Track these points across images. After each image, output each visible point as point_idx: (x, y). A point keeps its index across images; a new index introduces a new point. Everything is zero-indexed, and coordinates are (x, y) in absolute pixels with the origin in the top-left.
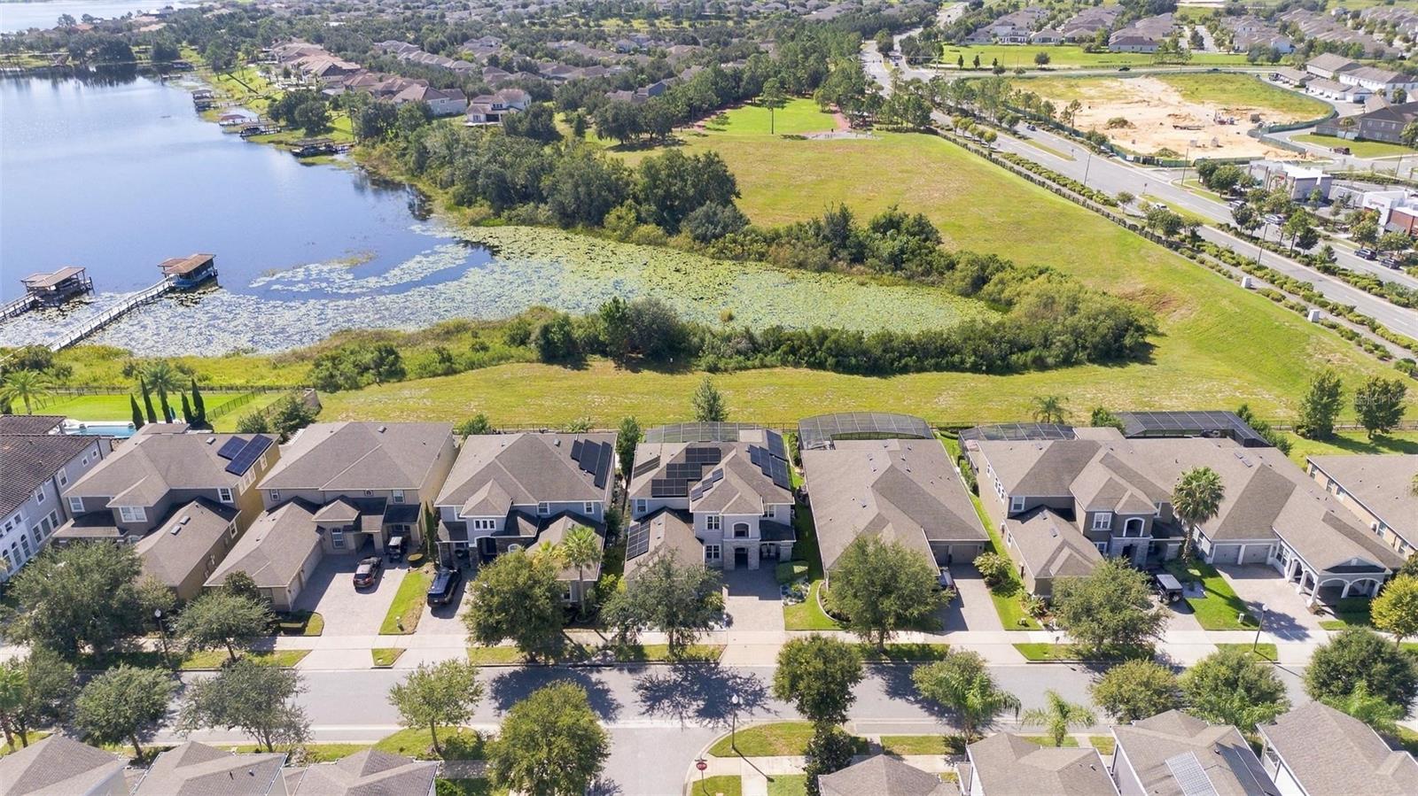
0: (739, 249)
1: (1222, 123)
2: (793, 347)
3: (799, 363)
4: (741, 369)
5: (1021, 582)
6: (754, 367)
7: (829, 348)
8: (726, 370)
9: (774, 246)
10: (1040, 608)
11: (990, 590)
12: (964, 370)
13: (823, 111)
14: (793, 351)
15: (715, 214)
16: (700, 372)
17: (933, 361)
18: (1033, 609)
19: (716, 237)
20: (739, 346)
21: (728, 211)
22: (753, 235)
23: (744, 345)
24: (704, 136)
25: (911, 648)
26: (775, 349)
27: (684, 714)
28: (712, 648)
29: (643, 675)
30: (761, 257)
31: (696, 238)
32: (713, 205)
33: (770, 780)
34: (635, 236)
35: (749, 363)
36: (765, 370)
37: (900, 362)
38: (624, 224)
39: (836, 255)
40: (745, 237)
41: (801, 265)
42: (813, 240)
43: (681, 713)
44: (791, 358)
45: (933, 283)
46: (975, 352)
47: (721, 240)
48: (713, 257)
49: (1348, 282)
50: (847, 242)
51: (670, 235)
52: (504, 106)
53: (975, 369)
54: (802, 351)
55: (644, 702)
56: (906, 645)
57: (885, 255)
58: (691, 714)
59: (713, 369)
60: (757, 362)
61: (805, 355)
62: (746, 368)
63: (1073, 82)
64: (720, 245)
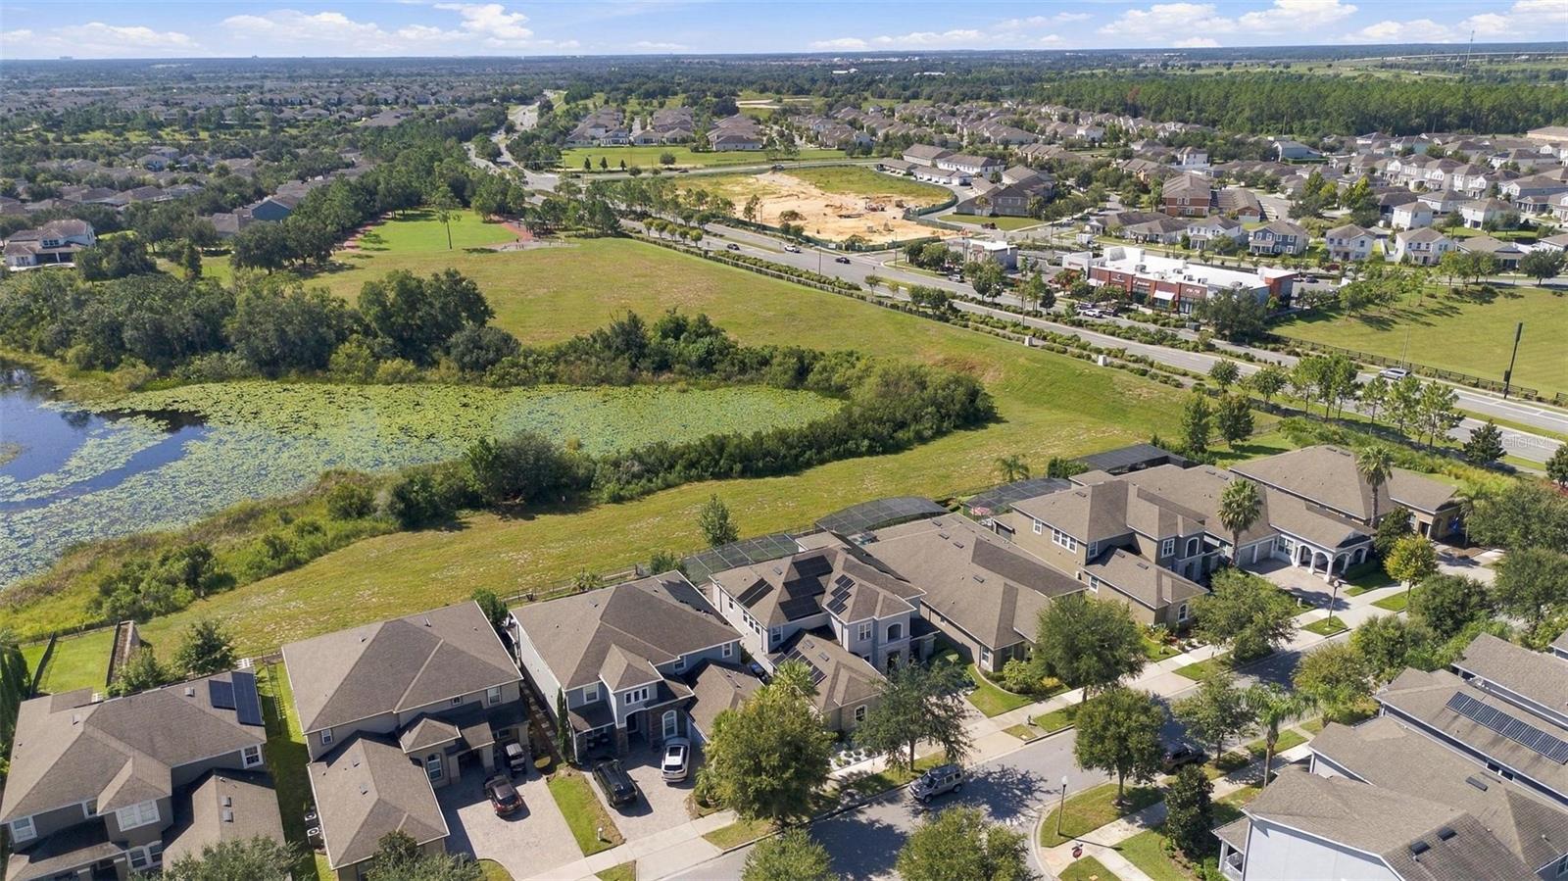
0: (523, 374)
1: (874, 210)
2: (692, 459)
4: (647, 493)
6: (661, 489)
7: (732, 455)
8: (633, 498)
9: (563, 364)
10: (1167, 636)
13: (484, 222)
14: (692, 465)
15: (481, 337)
16: (603, 506)
17: (831, 451)
18: (1163, 638)
19: (493, 363)
20: (634, 470)
22: (535, 355)
23: (638, 467)
24: (368, 257)
26: (673, 466)
30: (552, 379)
31: (464, 367)
32: (476, 328)
33: (1118, 849)
34: (386, 373)
35: (653, 486)
36: (672, 490)
38: (359, 363)
39: (637, 366)
40: (526, 358)
41: (606, 381)
45: (752, 381)
46: (866, 435)
47: (498, 365)
48: (494, 386)
49: (1096, 330)
50: (645, 351)
51: (425, 368)
52: (61, 242)
53: (871, 452)
54: (703, 463)
57: (692, 358)
59: (621, 499)
60: (661, 483)
61: (708, 467)
62: (650, 492)
63: (715, 180)
64: (499, 371)
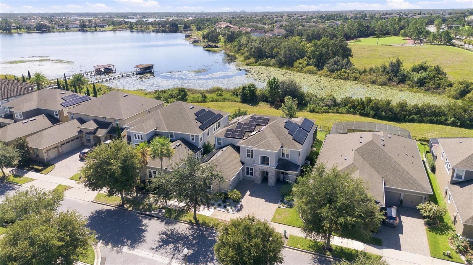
0: (346, 76)
2: (354, 105)
3: (356, 113)
4: (325, 112)
5: (453, 226)
6: (333, 113)
7: (372, 107)
8: (318, 112)
9: (363, 75)
10: (465, 247)
11: (427, 227)
12: (447, 124)
13: (403, 39)
14: (354, 107)
15: (339, 61)
16: (305, 112)
17: (429, 118)
18: (458, 246)
19: (337, 70)
20: (327, 103)
21: (345, 60)
22: (354, 70)
23: (329, 103)
25: (352, 251)
26: (346, 106)
27: (176, 256)
28: (220, 221)
29: (171, 227)
30: (356, 79)
31: (329, 70)
32: (339, 58)
34: (305, 70)
35: (330, 111)
36: (338, 114)
37: (409, 117)
38: (301, 65)
39: (392, 80)
40: (350, 71)
41: (373, 83)
42: (381, 73)
43: (174, 255)
44: (352, 110)
45: (439, 93)
46: (454, 116)
47: (339, 71)
48: (334, 78)
50: (398, 74)
51: (319, 70)
52: (276, 35)
53: (453, 124)
54: (358, 107)
55: (159, 242)
56: (349, 249)
57: (416, 80)
58: (179, 257)
59: (312, 111)
60: (335, 111)
61: (359, 109)
62: (329, 112)
64: (339, 73)
